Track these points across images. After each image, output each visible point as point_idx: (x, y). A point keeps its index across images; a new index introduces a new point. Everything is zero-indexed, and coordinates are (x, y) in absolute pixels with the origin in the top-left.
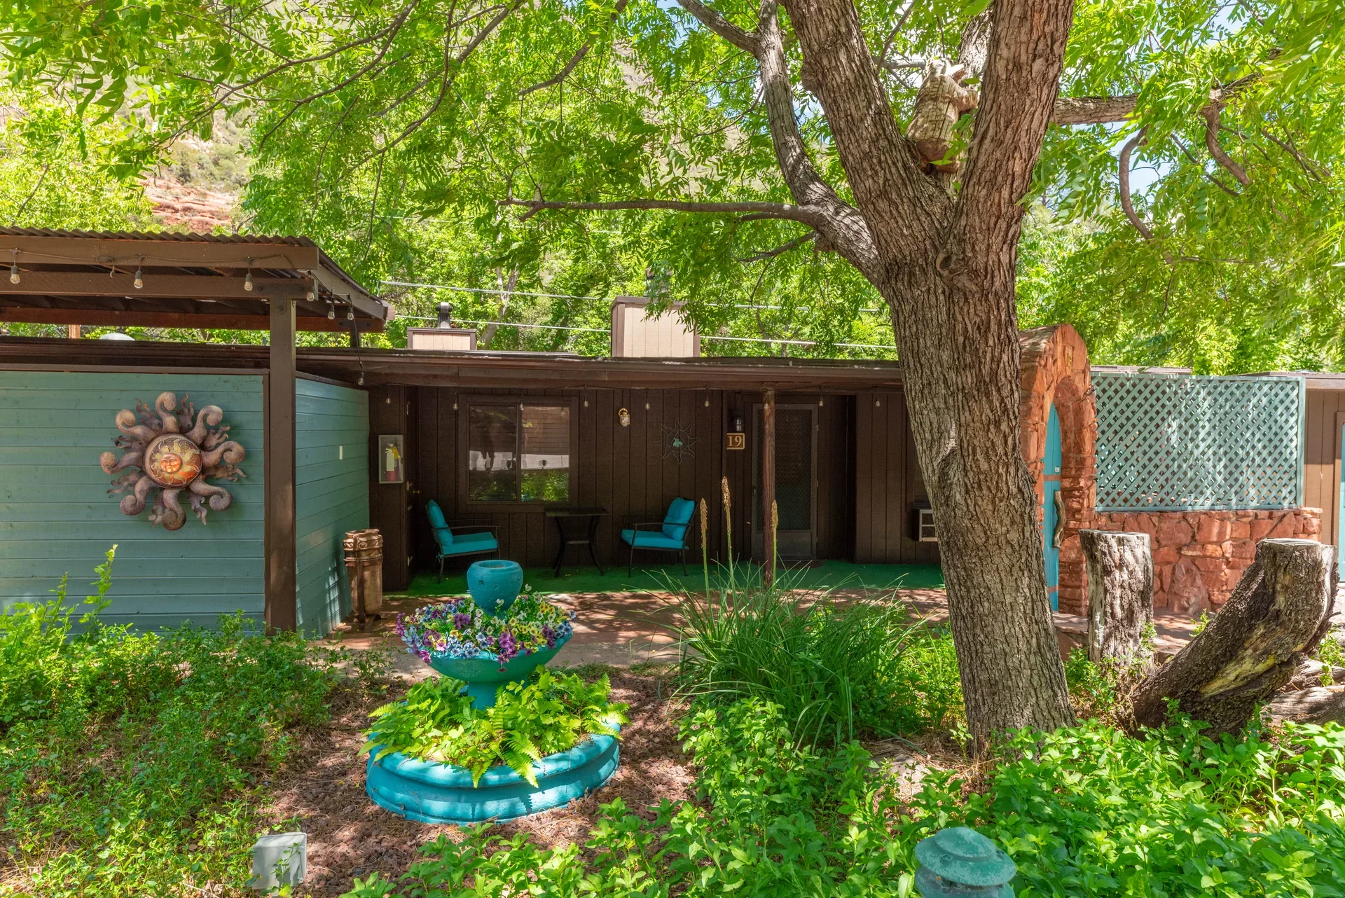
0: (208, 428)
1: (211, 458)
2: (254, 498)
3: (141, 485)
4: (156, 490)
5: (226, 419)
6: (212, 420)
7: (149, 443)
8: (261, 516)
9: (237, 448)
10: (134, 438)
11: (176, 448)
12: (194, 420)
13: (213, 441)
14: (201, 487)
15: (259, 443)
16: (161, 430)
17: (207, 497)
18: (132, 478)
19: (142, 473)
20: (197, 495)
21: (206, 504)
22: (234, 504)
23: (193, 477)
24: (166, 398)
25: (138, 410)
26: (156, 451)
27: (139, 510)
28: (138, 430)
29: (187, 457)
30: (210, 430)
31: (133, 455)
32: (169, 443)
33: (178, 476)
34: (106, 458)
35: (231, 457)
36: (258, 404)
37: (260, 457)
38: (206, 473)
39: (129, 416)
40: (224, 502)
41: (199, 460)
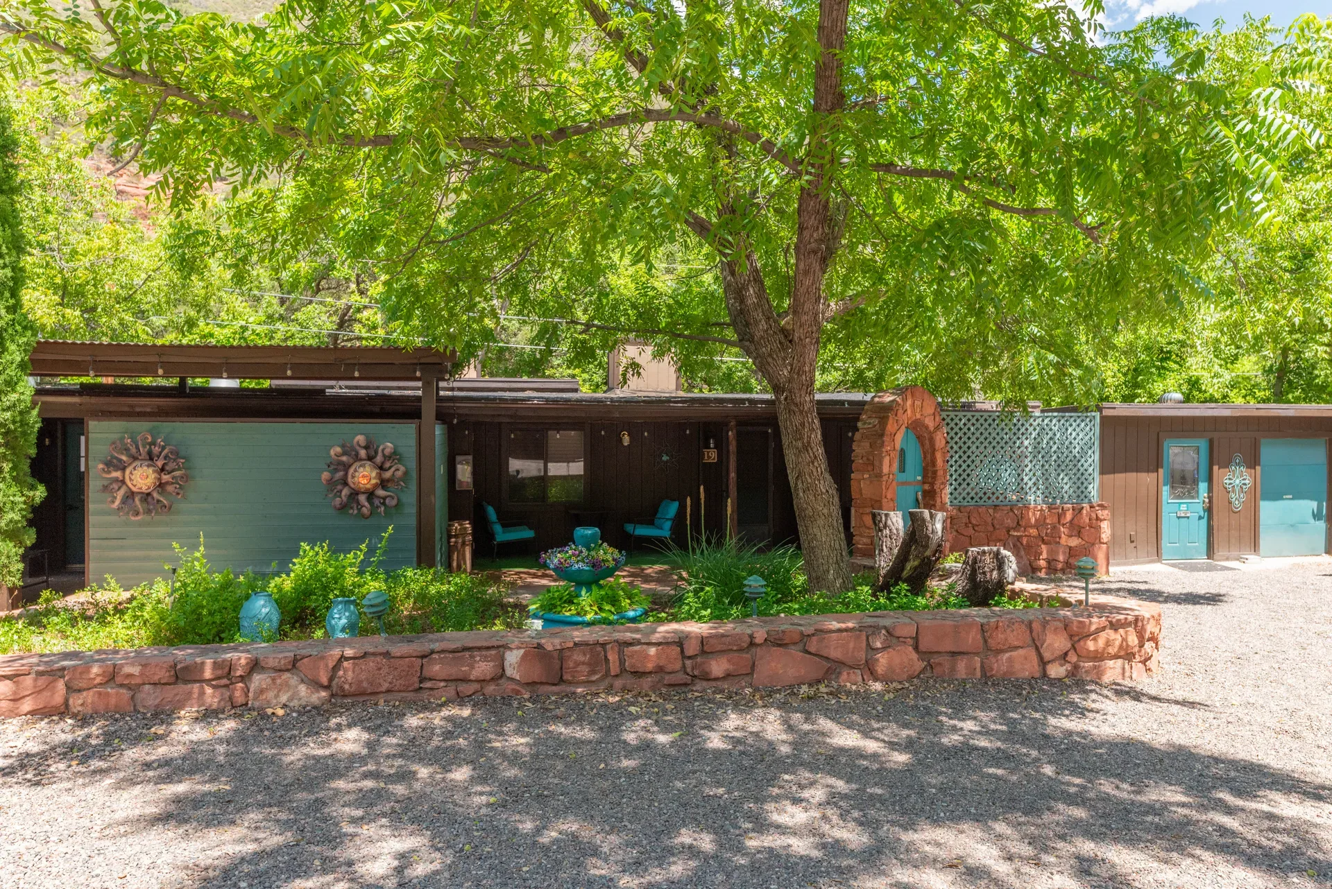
0: (384, 455)
1: (387, 475)
2: (410, 498)
3: (345, 492)
4: (355, 494)
5: (395, 453)
6: (387, 451)
7: (350, 466)
8: (414, 510)
9: (402, 469)
10: (341, 463)
11: (368, 468)
12: (376, 452)
13: (387, 465)
14: (381, 492)
15: (413, 464)
16: (357, 458)
17: (384, 498)
18: (339, 487)
19: (346, 484)
20: (379, 497)
21: (384, 504)
22: (399, 505)
23: (376, 486)
24: (360, 439)
25: (343, 446)
26: (356, 471)
27: (343, 508)
28: (344, 458)
29: (374, 474)
30: (387, 458)
31: (341, 473)
32: (363, 466)
33: (368, 486)
34: (325, 475)
35: (399, 473)
36: (412, 442)
37: (414, 474)
38: (383, 484)
39: (339, 450)
40: (394, 502)
41: (379, 476)
